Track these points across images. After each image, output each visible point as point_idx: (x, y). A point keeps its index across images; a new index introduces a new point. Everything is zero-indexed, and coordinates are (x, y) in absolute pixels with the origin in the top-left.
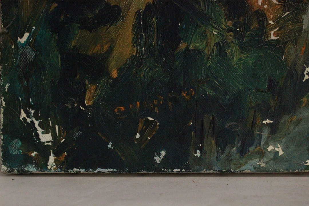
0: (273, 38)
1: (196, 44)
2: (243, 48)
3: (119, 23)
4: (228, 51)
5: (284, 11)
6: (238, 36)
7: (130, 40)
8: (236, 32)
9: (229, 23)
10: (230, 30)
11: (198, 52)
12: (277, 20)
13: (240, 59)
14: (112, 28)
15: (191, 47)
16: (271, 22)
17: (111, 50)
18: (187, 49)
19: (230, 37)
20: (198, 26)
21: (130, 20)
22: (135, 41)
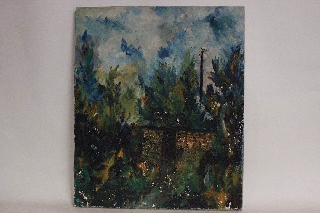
0: (144, 175)
1: (125, 176)
2: (137, 178)
3: (105, 169)
4: (133, 178)
5: (147, 168)
6: (135, 175)
7: (108, 174)
8: (135, 173)
9: (133, 171)
10: (133, 173)
11: (125, 178)
12: (145, 171)
13: (136, 180)
14: (103, 171)
15: (123, 177)
16: (144, 171)
17: (103, 176)
18: (122, 177)
19: (133, 175)
20: (125, 172)
21: (108, 169)
22: (109, 174)
